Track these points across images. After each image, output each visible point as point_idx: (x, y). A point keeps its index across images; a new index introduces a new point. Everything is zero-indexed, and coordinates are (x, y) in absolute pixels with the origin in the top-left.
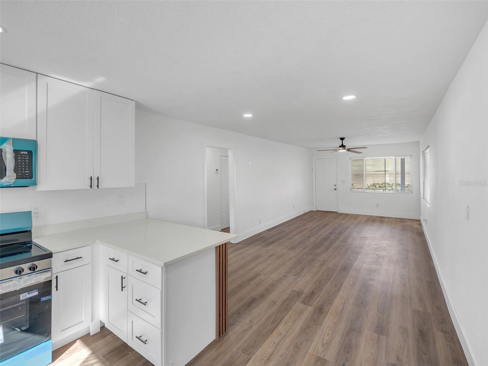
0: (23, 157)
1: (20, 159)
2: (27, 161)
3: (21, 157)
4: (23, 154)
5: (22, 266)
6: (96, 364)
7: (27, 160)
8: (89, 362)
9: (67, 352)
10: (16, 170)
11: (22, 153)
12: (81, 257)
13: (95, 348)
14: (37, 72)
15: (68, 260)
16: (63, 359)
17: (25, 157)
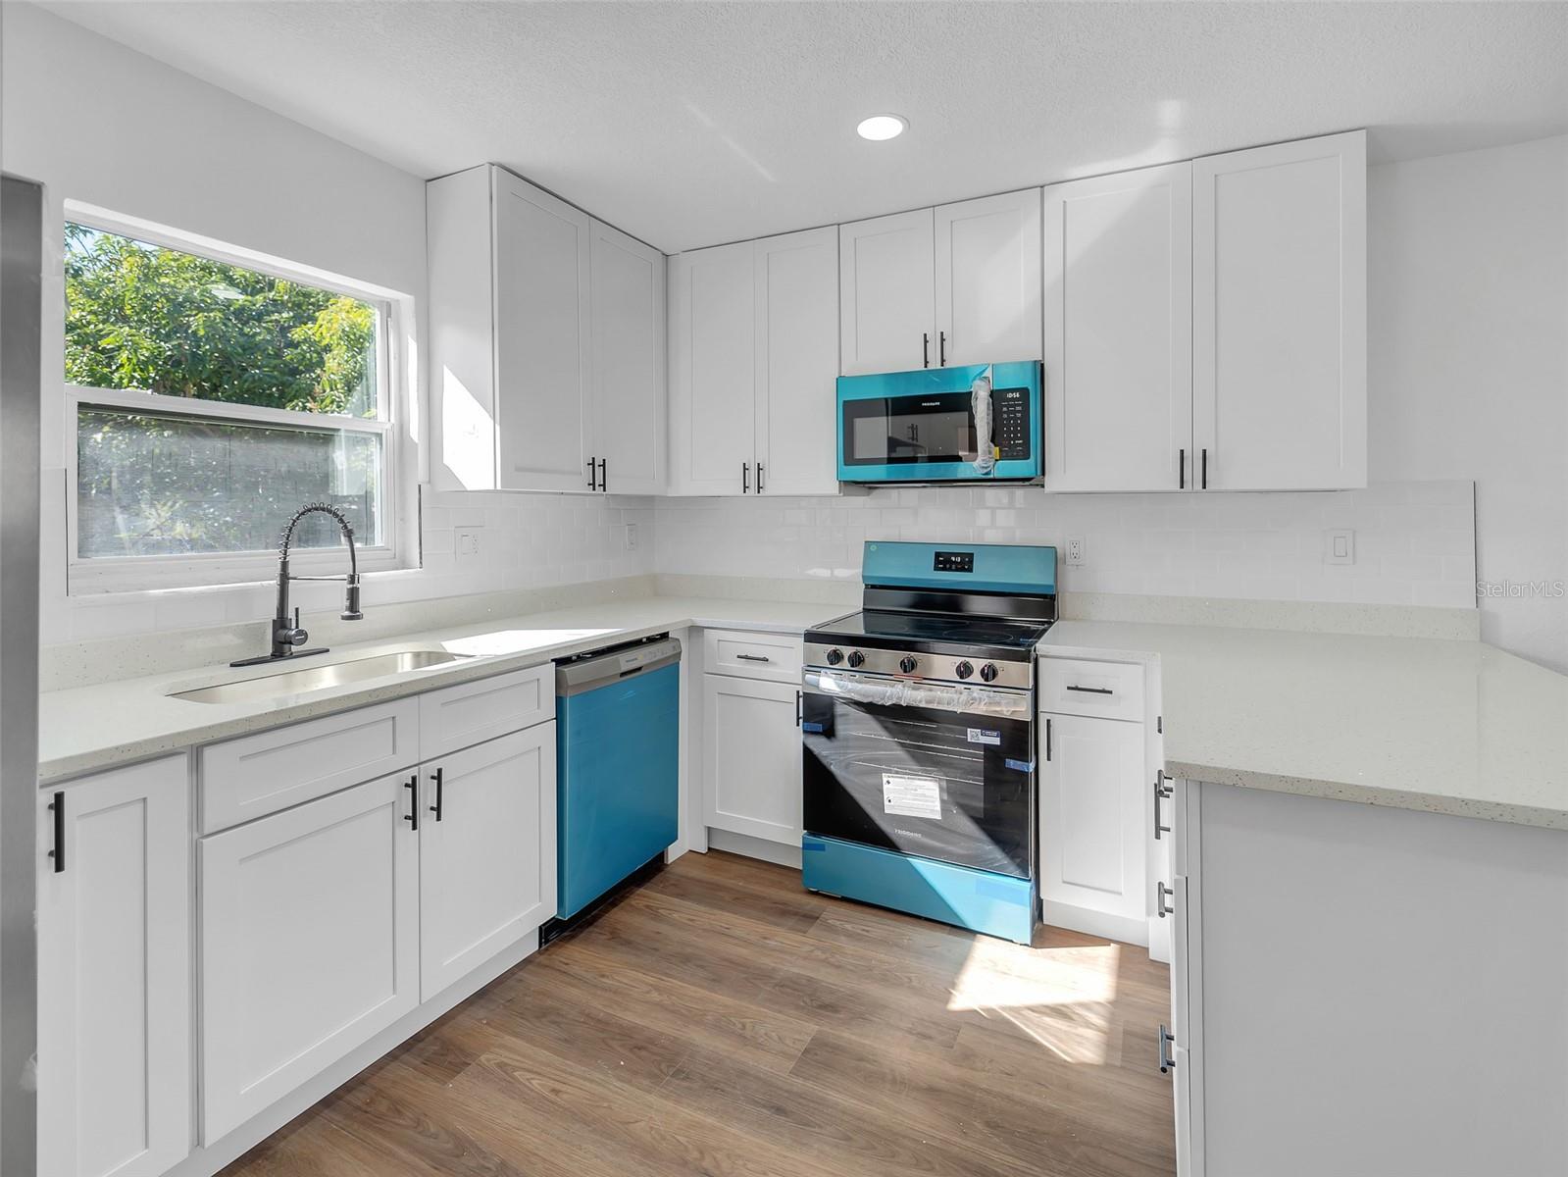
0: (1012, 406)
1: (1005, 412)
2: (1019, 415)
3: (1008, 406)
4: (1013, 399)
5: (973, 662)
6: (1095, 1032)
7: (1019, 412)
8: (1090, 1015)
9: (1073, 950)
10: (994, 439)
11: (1010, 395)
12: (1110, 692)
13: (1127, 995)
14: (1041, 184)
15: (1080, 686)
16: (1053, 958)
17: (1015, 406)
